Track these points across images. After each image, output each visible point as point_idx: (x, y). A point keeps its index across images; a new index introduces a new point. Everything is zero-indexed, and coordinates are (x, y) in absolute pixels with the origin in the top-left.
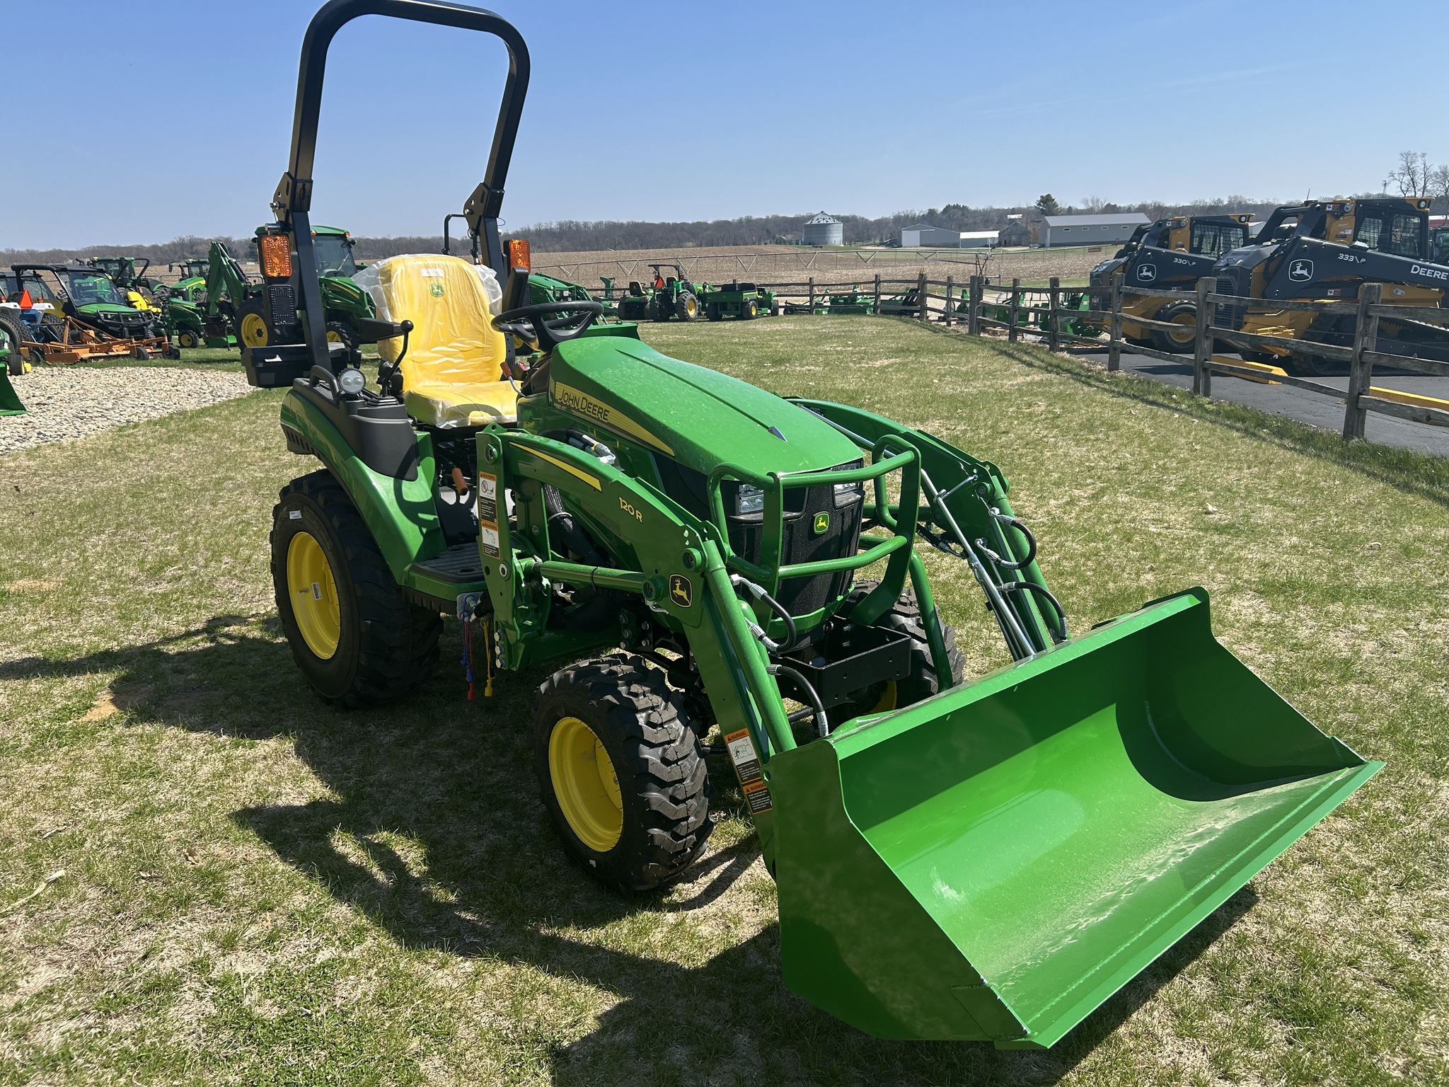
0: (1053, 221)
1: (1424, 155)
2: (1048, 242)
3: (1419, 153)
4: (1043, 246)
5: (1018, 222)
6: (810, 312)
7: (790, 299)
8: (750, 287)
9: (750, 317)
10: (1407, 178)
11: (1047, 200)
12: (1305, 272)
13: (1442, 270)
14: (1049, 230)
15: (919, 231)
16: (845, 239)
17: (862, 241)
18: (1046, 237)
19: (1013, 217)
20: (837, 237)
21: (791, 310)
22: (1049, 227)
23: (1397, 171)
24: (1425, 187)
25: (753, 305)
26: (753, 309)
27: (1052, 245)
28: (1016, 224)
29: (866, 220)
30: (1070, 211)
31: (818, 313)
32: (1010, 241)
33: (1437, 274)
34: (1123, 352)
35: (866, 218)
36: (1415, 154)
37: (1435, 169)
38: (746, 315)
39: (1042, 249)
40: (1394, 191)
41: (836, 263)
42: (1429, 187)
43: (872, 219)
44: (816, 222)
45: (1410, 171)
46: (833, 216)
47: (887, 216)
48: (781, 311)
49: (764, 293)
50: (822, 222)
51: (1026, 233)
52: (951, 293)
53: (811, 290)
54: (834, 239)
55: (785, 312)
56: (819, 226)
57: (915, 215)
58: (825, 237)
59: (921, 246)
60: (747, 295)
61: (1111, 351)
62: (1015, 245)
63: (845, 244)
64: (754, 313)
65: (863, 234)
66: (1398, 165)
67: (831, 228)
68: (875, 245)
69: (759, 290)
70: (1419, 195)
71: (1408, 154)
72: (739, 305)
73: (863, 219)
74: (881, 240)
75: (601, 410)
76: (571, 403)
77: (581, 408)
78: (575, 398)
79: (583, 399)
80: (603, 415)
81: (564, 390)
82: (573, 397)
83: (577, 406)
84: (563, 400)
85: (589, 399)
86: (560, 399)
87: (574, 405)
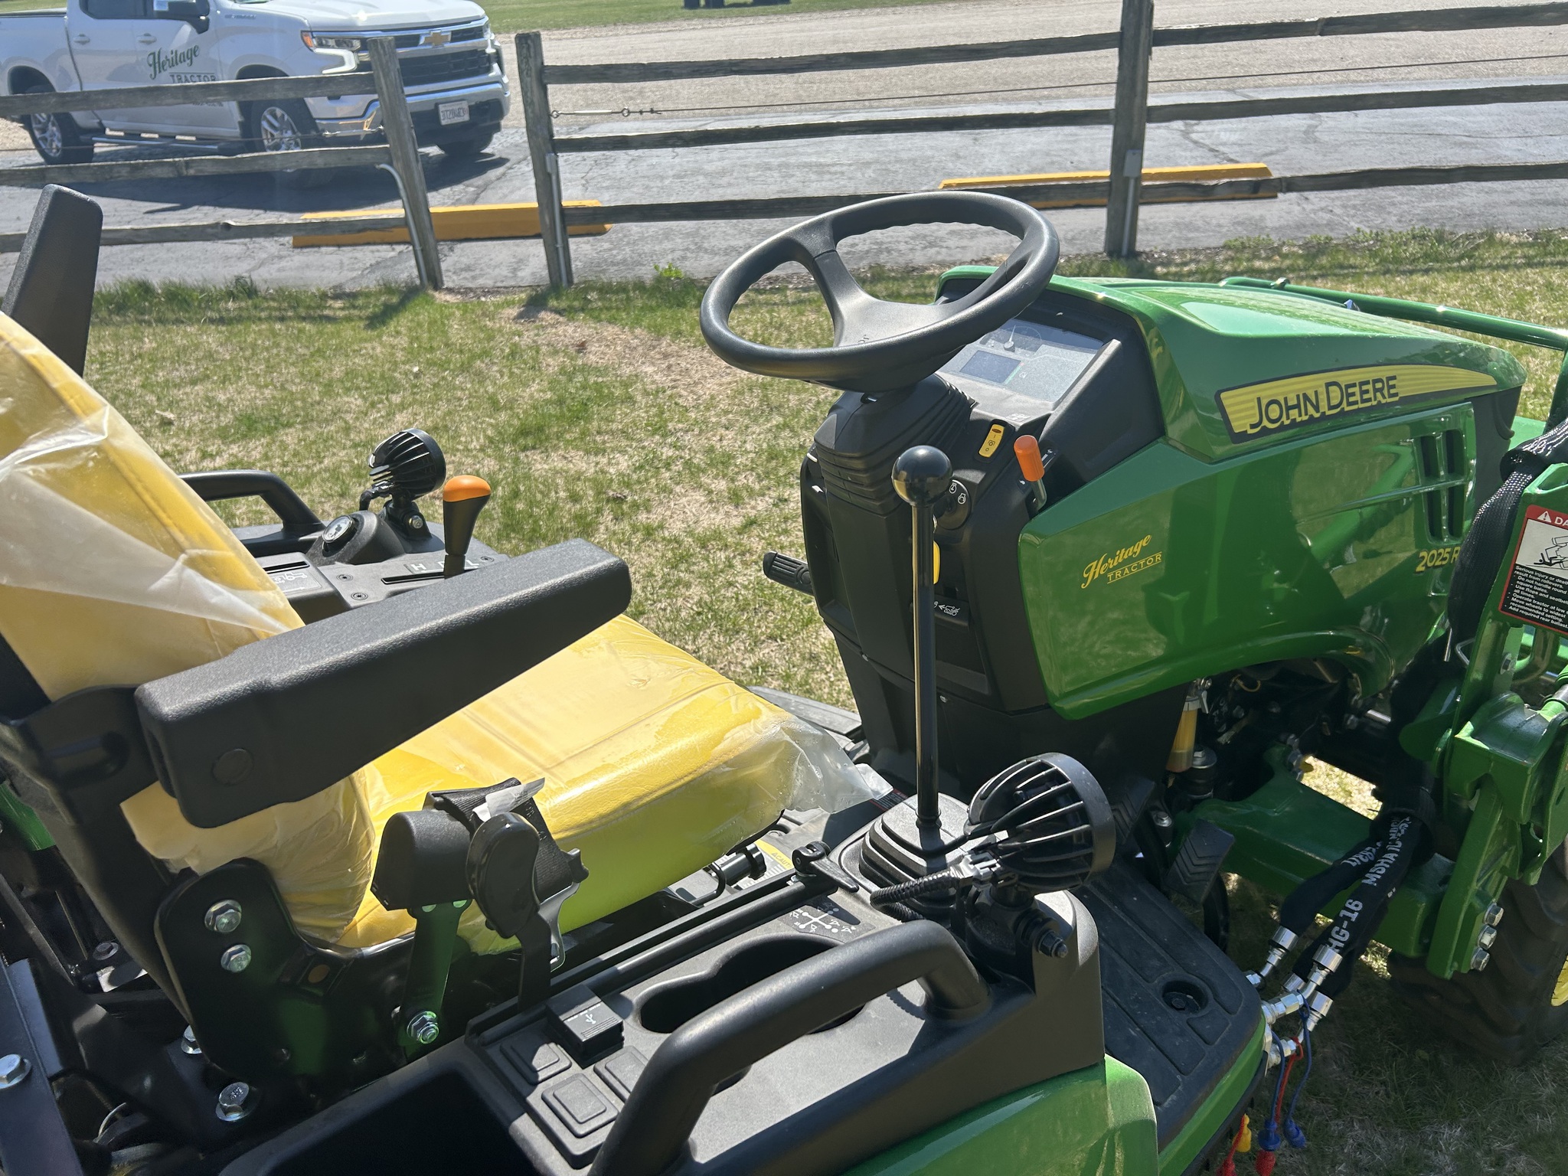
75: (1379, 385)
76: (1294, 413)
77: (1331, 408)
78: (1305, 395)
79: (1328, 385)
80: (1385, 392)
81: (1259, 400)
82: (1298, 396)
83: (1317, 410)
84: (1265, 423)
85: (1345, 377)
86: (1253, 426)
87: (1306, 414)
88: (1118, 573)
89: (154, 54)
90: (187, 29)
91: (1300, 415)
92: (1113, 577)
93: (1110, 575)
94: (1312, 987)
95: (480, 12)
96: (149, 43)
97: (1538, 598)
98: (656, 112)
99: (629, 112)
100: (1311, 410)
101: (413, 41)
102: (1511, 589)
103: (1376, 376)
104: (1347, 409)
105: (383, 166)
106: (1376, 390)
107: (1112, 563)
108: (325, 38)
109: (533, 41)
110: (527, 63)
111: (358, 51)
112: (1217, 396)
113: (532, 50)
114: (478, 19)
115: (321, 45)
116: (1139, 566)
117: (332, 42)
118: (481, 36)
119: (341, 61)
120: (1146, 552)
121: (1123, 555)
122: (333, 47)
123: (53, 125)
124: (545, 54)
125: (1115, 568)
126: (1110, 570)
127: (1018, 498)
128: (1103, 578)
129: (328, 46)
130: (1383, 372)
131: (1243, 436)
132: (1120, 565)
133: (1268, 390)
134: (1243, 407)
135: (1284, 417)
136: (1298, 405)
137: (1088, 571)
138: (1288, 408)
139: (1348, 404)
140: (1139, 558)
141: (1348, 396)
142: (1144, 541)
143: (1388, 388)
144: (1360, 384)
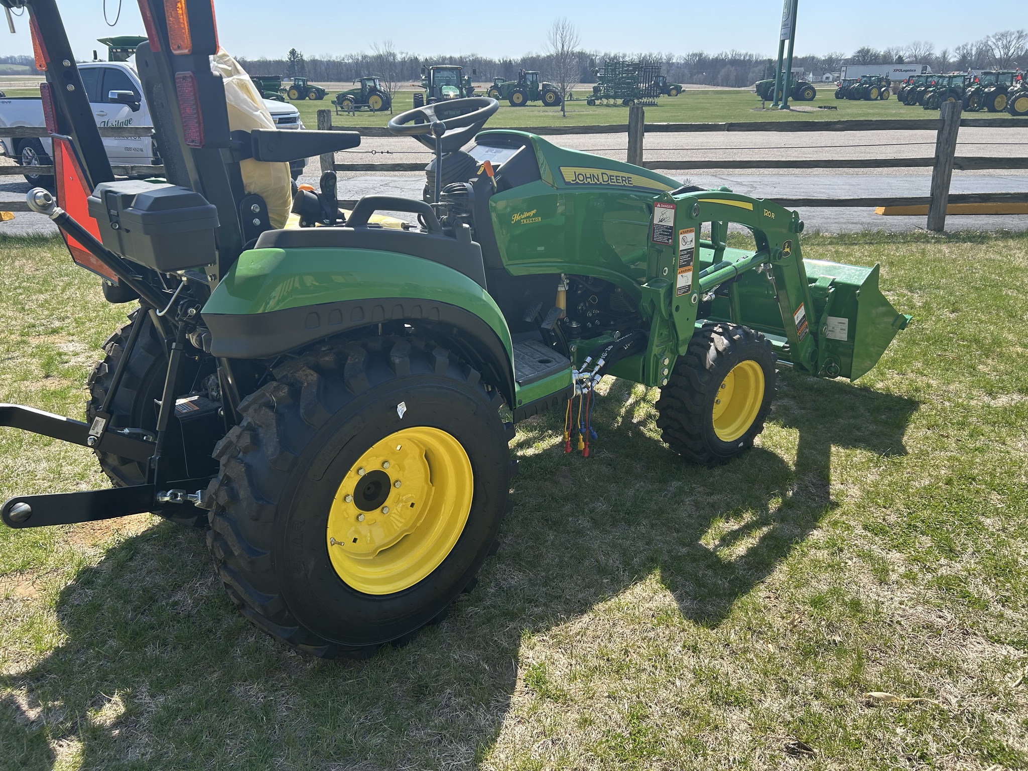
75: (624, 179)
76: (589, 180)
77: (604, 181)
78: (593, 175)
79: (602, 174)
80: (627, 181)
81: (575, 172)
82: (590, 175)
83: (598, 181)
84: (577, 180)
85: (610, 173)
86: (572, 181)
87: (594, 181)
88: (525, 221)
89: (105, 122)
90: (126, 109)
91: (591, 181)
93: (522, 221)
94: (594, 372)
95: (296, 110)
96: (103, 116)
97: (660, 234)
98: (390, 153)
99: (376, 152)
100: (596, 181)
102: (654, 232)
103: (623, 175)
104: (611, 184)
106: (623, 181)
107: (523, 217)
109: (326, 114)
110: (323, 124)
112: (559, 168)
113: (326, 118)
114: (294, 113)
116: (533, 220)
118: (295, 122)
120: (534, 216)
121: (526, 214)
123: (36, 160)
124: (332, 120)
125: (524, 219)
126: (522, 219)
127: (488, 188)
128: (519, 221)
130: (626, 175)
131: (569, 183)
133: (579, 170)
134: (569, 174)
135: (585, 180)
136: (590, 178)
137: (514, 217)
138: (587, 178)
139: (611, 182)
140: (532, 217)
141: (611, 179)
142: (534, 212)
143: (629, 181)
144: (616, 177)
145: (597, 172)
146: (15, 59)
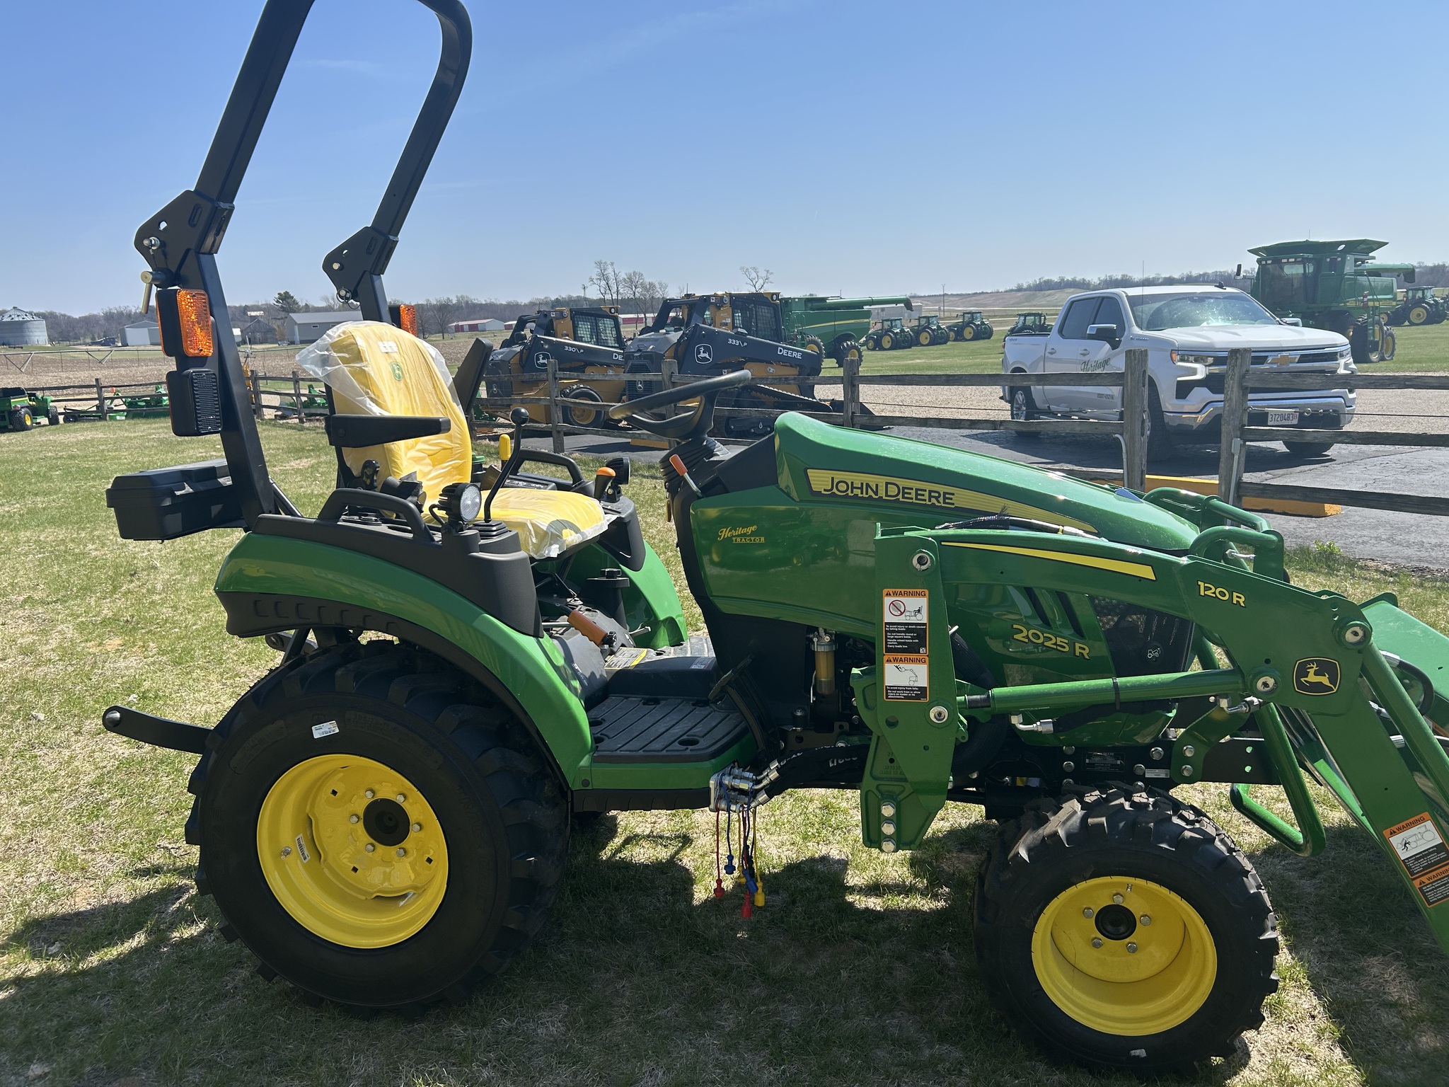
0: (298, 318)
1: (612, 264)
2: (297, 338)
3: (608, 263)
4: (292, 343)
5: (260, 319)
6: (102, 418)
7: (72, 405)
8: (18, 392)
9: (23, 428)
10: (603, 283)
11: (285, 297)
12: (706, 355)
13: (798, 351)
14: (296, 328)
15: (146, 329)
16: (51, 340)
17: (69, 341)
18: (294, 335)
19: (253, 314)
20: (39, 335)
21: (74, 417)
22: (296, 323)
23: (595, 277)
24: (618, 291)
25: (26, 413)
26: (27, 417)
27: (302, 342)
28: (259, 321)
29: (69, 317)
30: (307, 309)
31: (112, 418)
32: (255, 338)
33: (795, 354)
34: (567, 434)
35: (69, 314)
36: (605, 263)
37: (623, 276)
38: (18, 426)
39: (292, 347)
40: (594, 294)
41: (46, 365)
42: (621, 291)
43: (76, 316)
44: (9, 319)
45: (604, 276)
46: (31, 313)
47: (95, 313)
48: (61, 418)
49: (37, 398)
50: (16, 319)
51: (272, 330)
52: (299, 388)
53: (99, 393)
54: (36, 339)
55: (66, 420)
56: (12, 323)
57: (131, 311)
58: (23, 337)
59: (152, 344)
60: (16, 402)
61: (554, 433)
62: (261, 343)
63: (52, 344)
64: (28, 423)
65: (69, 332)
66: (594, 273)
67: (29, 325)
68: (86, 344)
69: (30, 395)
70: (615, 297)
71: (600, 263)
72: (6, 414)
73: (65, 315)
74: (93, 338)
75: (935, 495)
76: (857, 492)
78: (867, 485)
80: (941, 499)
81: (833, 478)
82: (862, 484)
83: (876, 493)
84: (835, 490)
85: (902, 483)
86: (825, 490)
87: (867, 494)
88: (739, 539)
89: (1085, 362)
90: (1106, 348)
91: (862, 493)
92: (736, 540)
93: (734, 539)
96: (1084, 355)
100: (870, 493)
101: (1262, 360)
103: (934, 489)
104: (901, 500)
105: (1117, 435)
106: (930, 497)
107: (735, 533)
108: (1188, 355)
111: (1210, 365)
112: (805, 470)
115: (1182, 360)
116: (751, 540)
117: (1192, 358)
119: (1194, 372)
120: (754, 534)
121: (740, 531)
122: (1192, 362)
125: (736, 536)
126: (733, 536)
128: (730, 539)
129: (1188, 361)
130: (942, 489)
131: (818, 494)
132: (738, 536)
133: (839, 476)
134: (820, 480)
135: (849, 491)
136: (861, 488)
137: (722, 532)
138: (853, 488)
139: (903, 497)
140: (750, 536)
141: (904, 493)
142: (753, 528)
143: (945, 498)
144: (917, 490)
145: (872, 479)
146: (1208, 276)
